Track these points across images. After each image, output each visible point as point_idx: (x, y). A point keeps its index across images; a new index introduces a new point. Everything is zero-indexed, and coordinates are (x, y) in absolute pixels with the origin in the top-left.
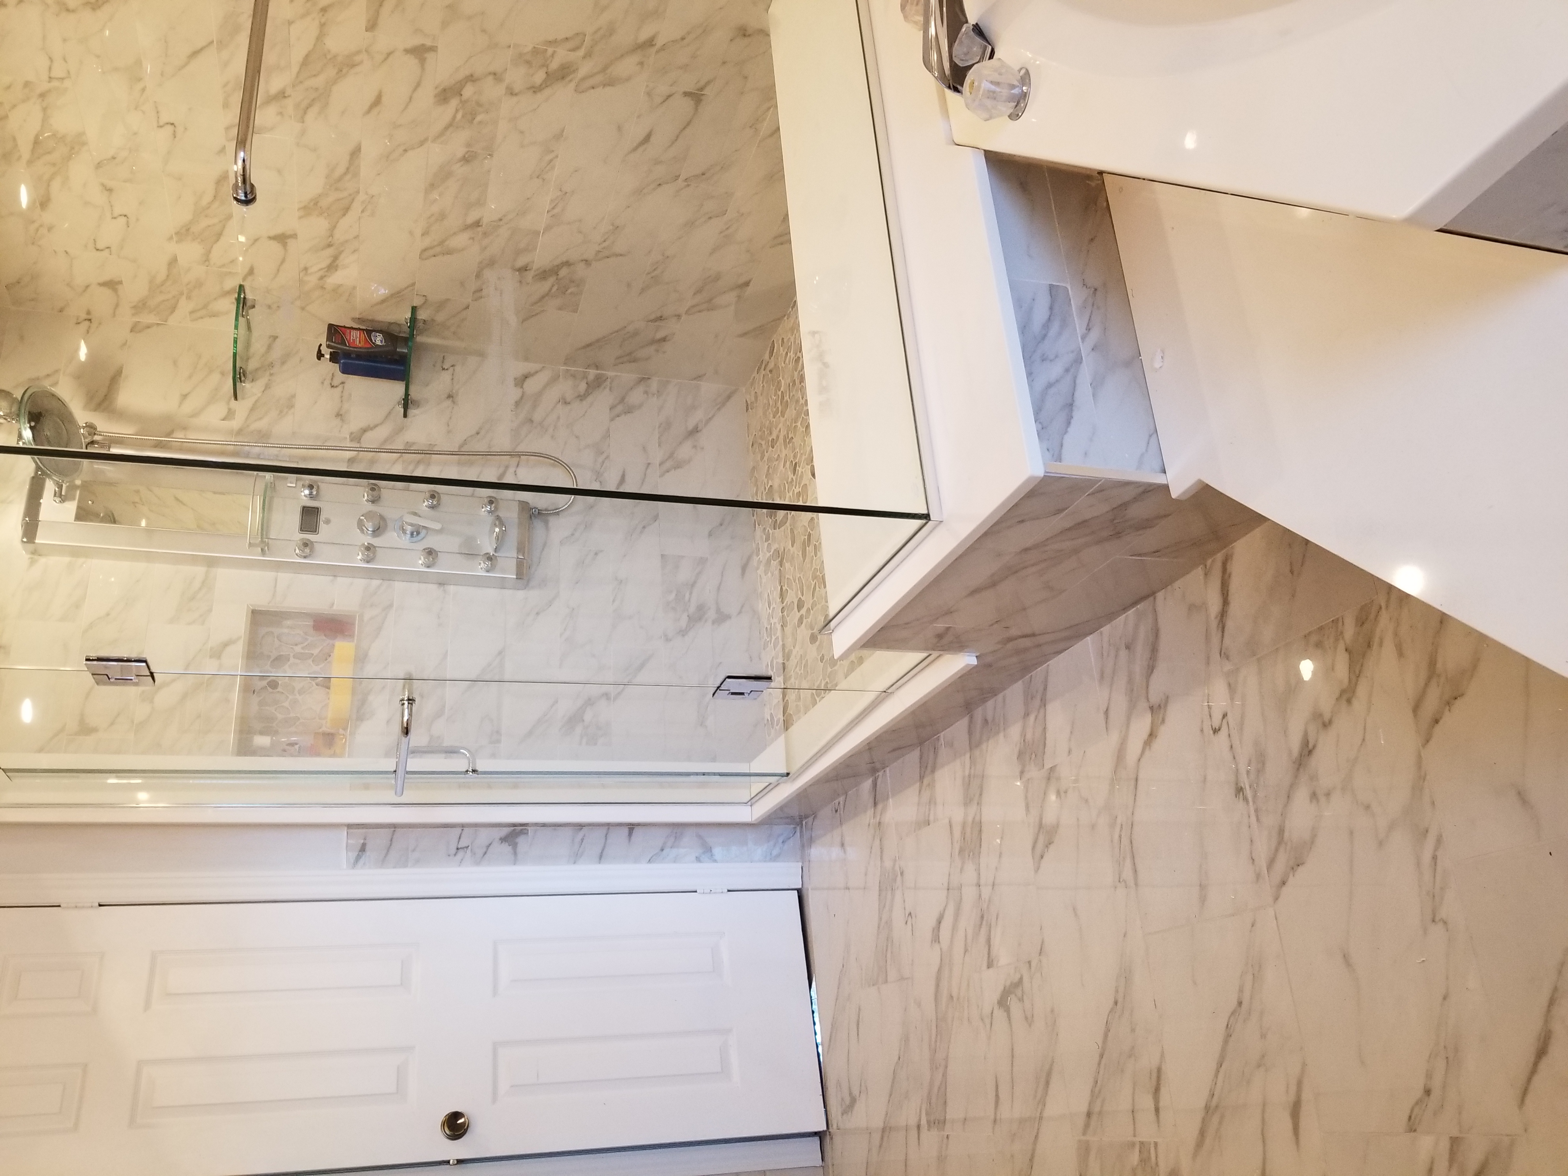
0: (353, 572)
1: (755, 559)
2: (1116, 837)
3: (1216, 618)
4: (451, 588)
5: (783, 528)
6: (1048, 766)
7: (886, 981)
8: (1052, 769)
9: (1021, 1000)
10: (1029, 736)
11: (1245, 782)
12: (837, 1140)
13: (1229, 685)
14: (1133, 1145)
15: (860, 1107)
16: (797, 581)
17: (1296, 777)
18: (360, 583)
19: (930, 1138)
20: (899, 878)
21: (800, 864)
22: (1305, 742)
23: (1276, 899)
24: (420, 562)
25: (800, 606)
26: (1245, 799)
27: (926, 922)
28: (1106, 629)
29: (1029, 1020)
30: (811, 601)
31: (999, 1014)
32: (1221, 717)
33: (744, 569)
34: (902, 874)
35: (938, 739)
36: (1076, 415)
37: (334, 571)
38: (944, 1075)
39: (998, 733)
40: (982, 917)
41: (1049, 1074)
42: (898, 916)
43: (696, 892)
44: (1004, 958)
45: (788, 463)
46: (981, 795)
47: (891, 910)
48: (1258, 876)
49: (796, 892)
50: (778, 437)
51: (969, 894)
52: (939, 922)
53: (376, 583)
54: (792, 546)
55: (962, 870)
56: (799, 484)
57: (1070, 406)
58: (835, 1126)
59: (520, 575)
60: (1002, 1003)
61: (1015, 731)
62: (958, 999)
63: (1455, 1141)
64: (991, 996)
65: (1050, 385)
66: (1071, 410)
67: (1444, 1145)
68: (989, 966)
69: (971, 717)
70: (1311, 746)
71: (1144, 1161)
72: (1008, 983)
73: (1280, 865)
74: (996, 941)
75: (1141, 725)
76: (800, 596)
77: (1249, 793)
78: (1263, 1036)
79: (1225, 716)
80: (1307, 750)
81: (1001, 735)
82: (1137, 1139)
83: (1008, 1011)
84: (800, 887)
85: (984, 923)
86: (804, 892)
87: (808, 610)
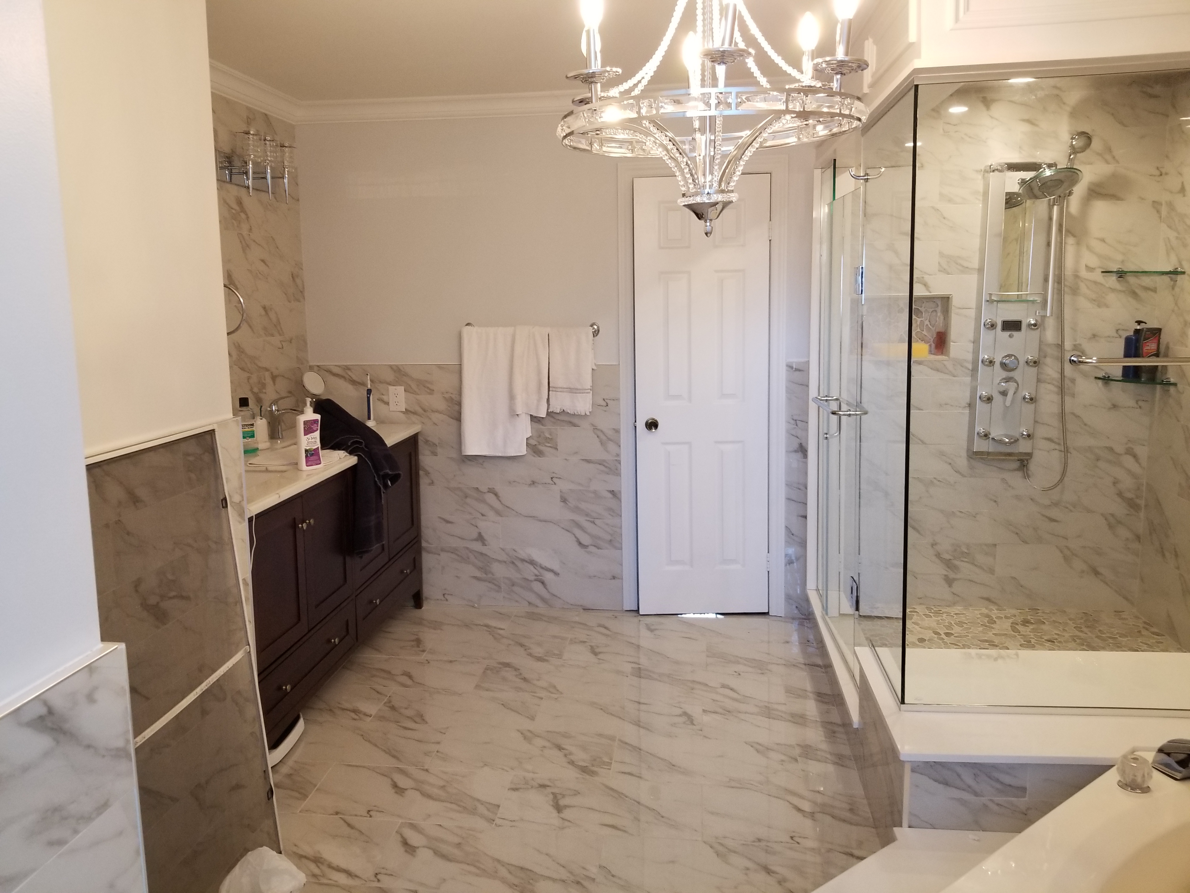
0: (976, 352)
1: (994, 607)
2: (752, 782)
3: (851, 852)
4: (967, 411)
5: (1010, 628)
6: (799, 759)
7: (708, 656)
8: (796, 760)
9: (684, 723)
10: (819, 753)
11: (763, 844)
12: (636, 620)
13: (813, 849)
14: (611, 759)
15: (648, 634)
16: (967, 634)
17: (758, 864)
18: (970, 357)
19: (628, 668)
20: (760, 671)
21: (783, 615)
22: (774, 872)
23: (705, 842)
24: (984, 393)
25: (947, 634)
26: (754, 842)
27: (733, 682)
28: (865, 802)
29: (674, 725)
30: (948, 642)
31: (679, 711)
32: (798, 841)
33: (988, 599)
34: (763, 673)
35: (833, 705)
36: (941, 786)
37: (976, 342)
38: (656, 679)
39: (826, 737)
40: (729, 712)
41: (648, 730)
42: (740, 668)
43: (768, 552)
44: (706, 718)
45: (1056, 637)
46: (794, 723)
47: (745, 665)
48: (717, 838)
49: (767, 611)
50: (1082, 631)
51: (742, 707)
52: (732, 689)
53: (970, 366)
54: (993, 634)
55: (756, 706)
56: (1037, 643)
57: (946, 784)
58: (641, 619)
59: (977, 453)
60: (685, 714)
61: (824, 746)
62: (691, 692)
63: (594, 880)
64: (689, 710)
65: (959, 776)
66: (943, 784)
67: (593, 876)
68: (704, 711)
69: (840, 725)
70: (772, 874)
71: (604, 763)
72: (693, 718)
73: (720, 848)
74: (714, 716)
75: (806, 806)
76: (956, 635)
77: (756, 844)
78: (647, 822)
79: (798, 843)
80: (768, 871)
81: (824, 739)
82: (613, 762)
83: (680, 716)
84: (770, 614)
85: (725, 712)
86: (767, 616)
87: (943, 639)
